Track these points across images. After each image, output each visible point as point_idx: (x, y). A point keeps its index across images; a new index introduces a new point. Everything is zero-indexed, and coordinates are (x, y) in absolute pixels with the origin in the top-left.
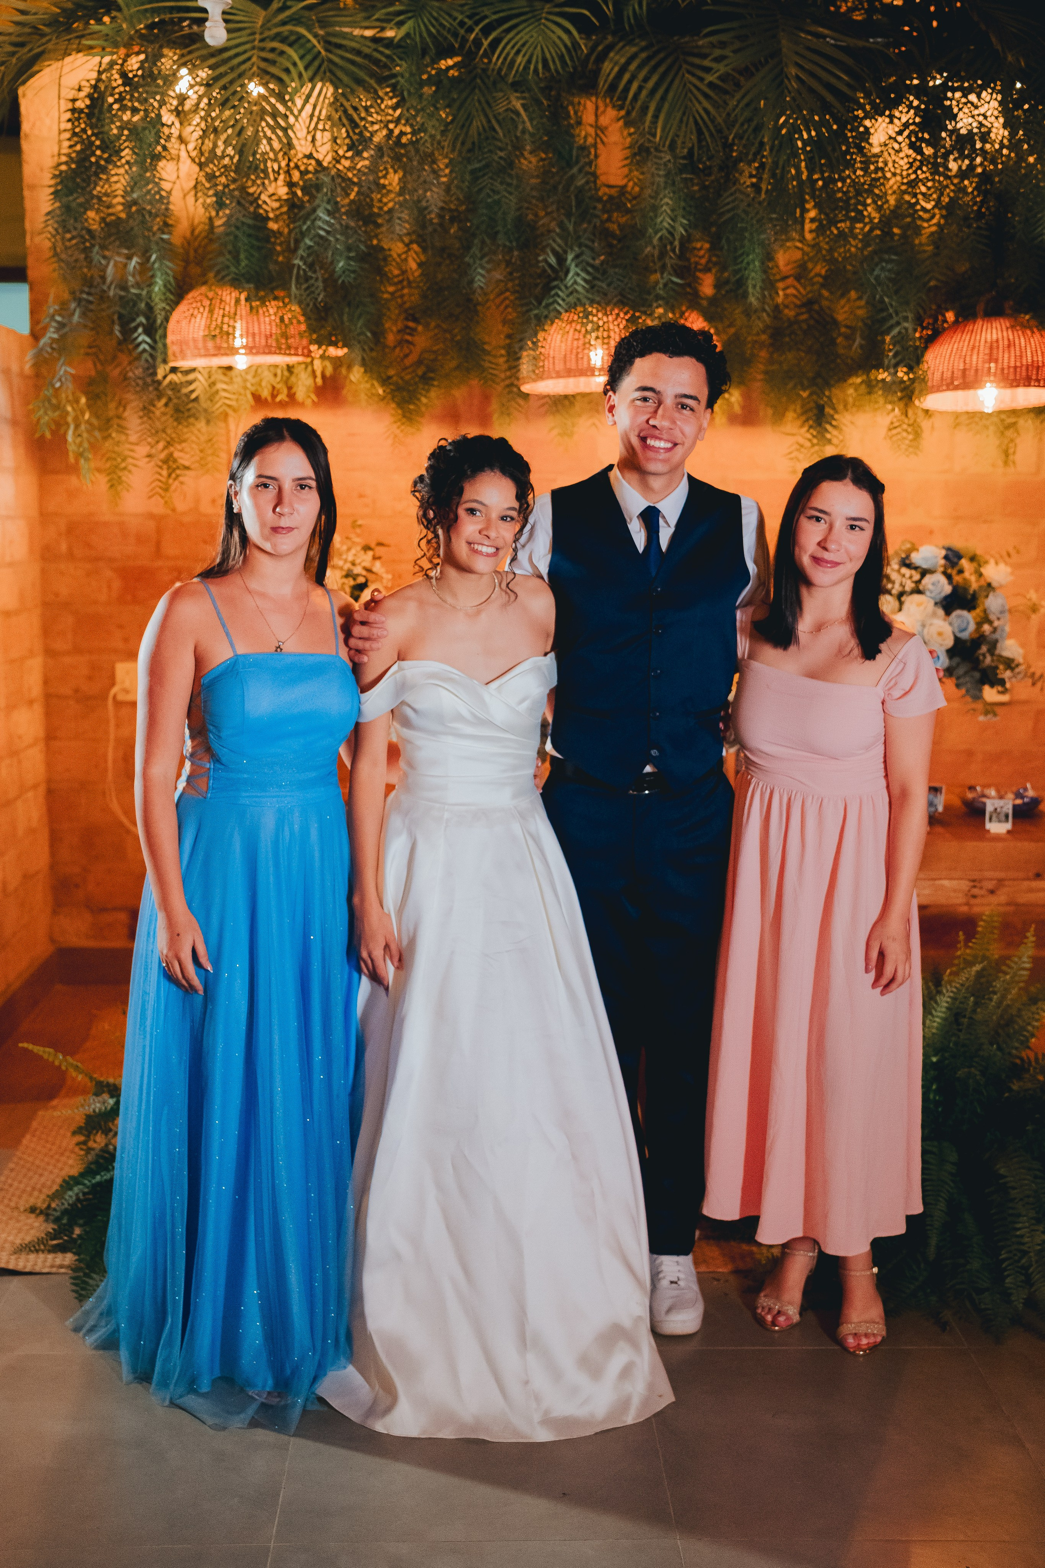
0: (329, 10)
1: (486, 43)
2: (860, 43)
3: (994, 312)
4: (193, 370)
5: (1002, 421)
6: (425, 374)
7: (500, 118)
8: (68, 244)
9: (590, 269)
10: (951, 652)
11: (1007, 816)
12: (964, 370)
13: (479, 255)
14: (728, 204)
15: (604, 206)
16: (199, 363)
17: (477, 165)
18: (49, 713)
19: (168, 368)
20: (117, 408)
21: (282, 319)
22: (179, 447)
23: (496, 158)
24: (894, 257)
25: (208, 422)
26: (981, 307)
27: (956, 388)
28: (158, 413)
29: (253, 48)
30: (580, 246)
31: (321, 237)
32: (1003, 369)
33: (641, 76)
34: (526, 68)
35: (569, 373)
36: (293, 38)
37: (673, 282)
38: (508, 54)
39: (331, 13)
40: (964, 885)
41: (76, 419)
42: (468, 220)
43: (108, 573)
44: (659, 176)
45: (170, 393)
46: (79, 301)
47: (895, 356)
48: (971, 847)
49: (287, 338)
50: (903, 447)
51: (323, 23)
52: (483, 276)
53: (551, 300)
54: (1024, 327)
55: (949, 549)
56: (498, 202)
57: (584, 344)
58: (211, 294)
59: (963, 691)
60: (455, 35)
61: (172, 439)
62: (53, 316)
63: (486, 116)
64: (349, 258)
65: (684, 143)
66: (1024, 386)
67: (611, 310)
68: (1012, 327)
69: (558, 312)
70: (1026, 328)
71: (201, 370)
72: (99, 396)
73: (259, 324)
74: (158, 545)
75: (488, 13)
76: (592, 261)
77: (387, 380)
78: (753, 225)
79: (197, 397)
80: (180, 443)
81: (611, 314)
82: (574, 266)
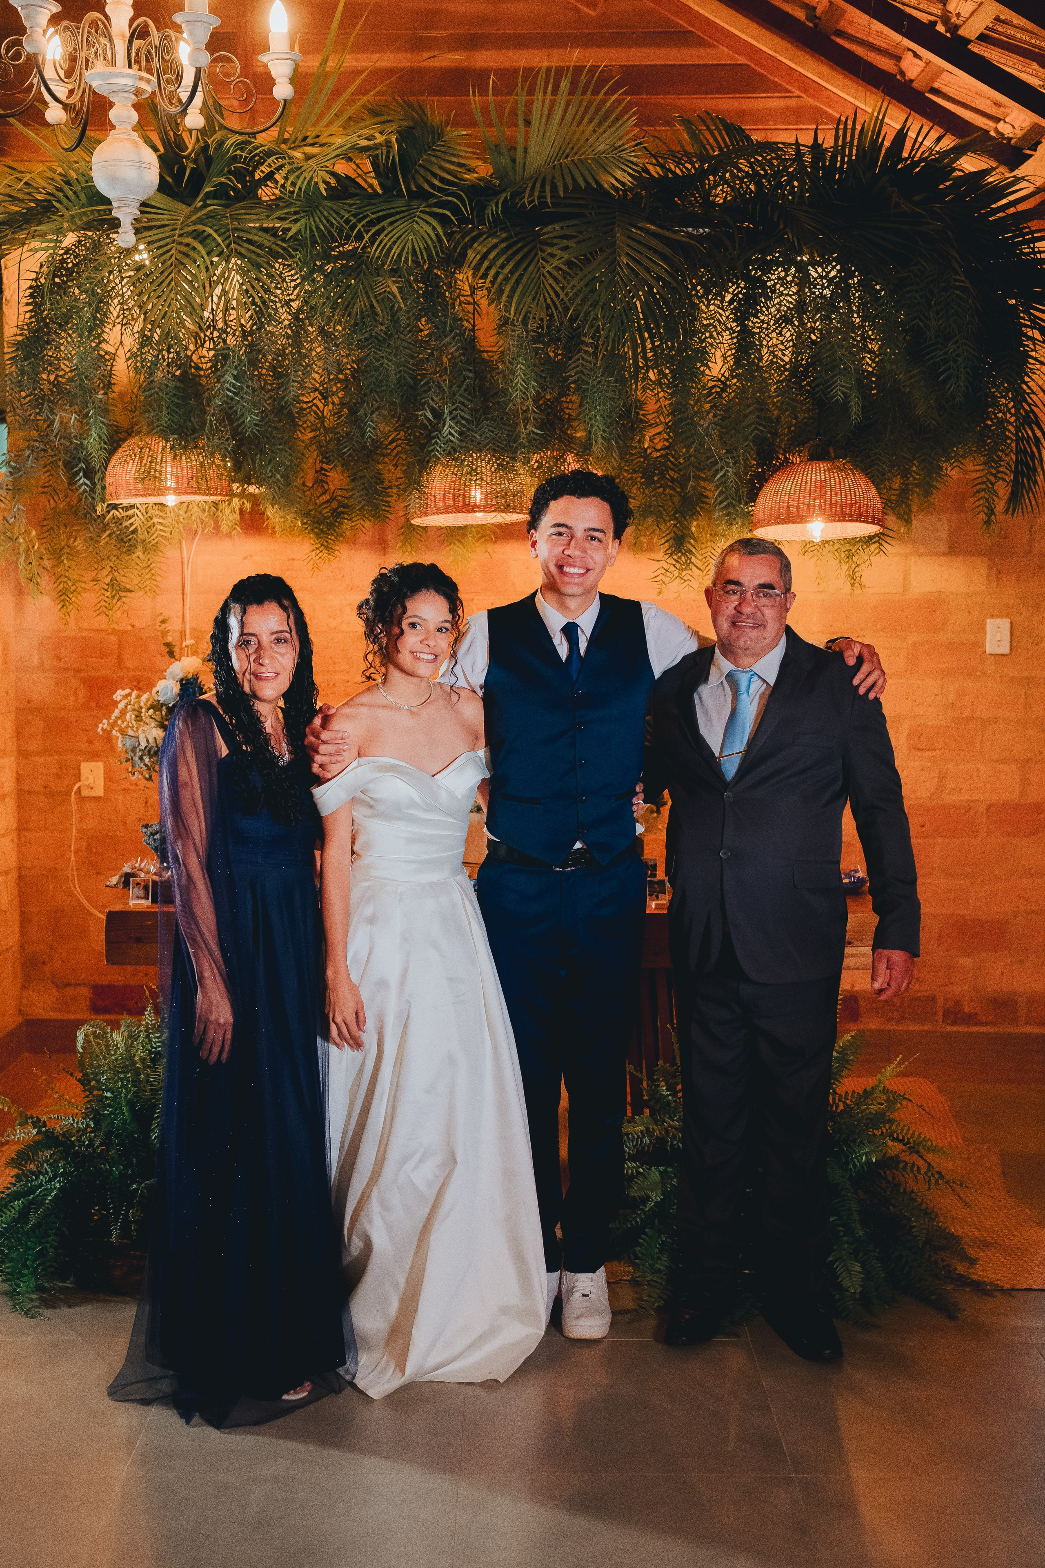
0: (242, 208)
1: (367, 237)
3: (816, 456)
4: (132, 506)
6: (337, 508)
7: (380, 298)
9: (464, 422)
12: (788, 507)
13: (370, 410)
14: (575, 368)
16: (137, 501)
17: (363, 337)
18: (21, 807)
19: (105, 506)
20: (68, 539)
21: (202, 464)
22: (122, 573)
23: (377, 330)
25: (145, 550)
26: (805, 452)
27: (783, 522)
28: (102, 543)
29: (174, 241)
30: (455, 403)
31: (228, 396)
32: (820, 506)
33: (499, 263)
34: (400, 256)
35: (447, 510)
36: (205, 234)
37: (533, 432)
39: (240, 212)
41: (27, 549)
43: (77, 683)
44: (514, 345)
45: (112, 525)
46: (33, 449)
47: (720, 495)
49: (207, 481)
52: (374, 428)
53: (432, 448)
54: (839, 470)
56: (380, 367)
57: (460, 486)
58: (142, 444)
61: (116, 565)
63: (369, 296)
64: (253, 413)
65: (534, 318)
66: (839, 520)
67: (485, 456)
68: (829, 470)
69: (439, 459)
70: (841, 470)
71: (139, 506)
72: (52, 528)
73: (182, 468)
74: (120, 656)
75: (368, 213)
76: (467, 416)
77: (307, 514)
78: (594, 386)
79: (136, 529)
80: (122, 569)
81: (484, 459)
82: (448, 421)
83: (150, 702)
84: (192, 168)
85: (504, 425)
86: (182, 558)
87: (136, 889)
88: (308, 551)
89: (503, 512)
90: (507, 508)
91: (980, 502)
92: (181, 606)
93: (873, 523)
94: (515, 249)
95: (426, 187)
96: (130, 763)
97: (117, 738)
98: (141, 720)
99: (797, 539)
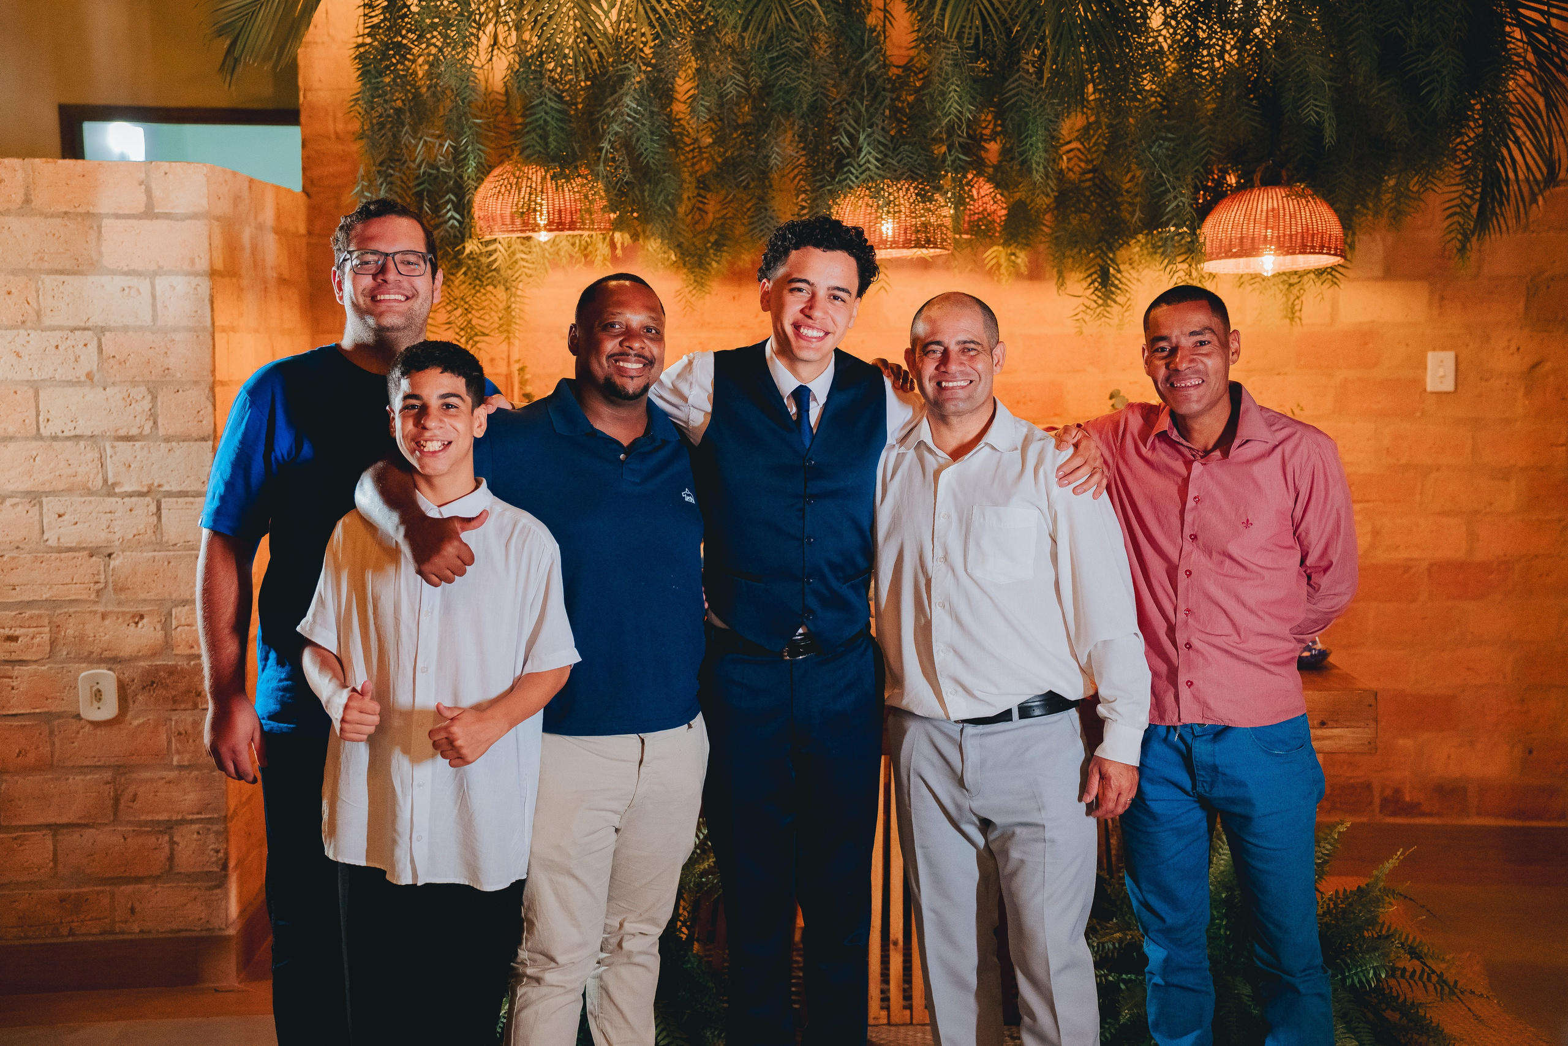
3: (1271, 181)
4: (495, 240)
5: (1284, 282)
6: (716, 240)
7: (797, 12)
8: (375, 121)
9: (881, 148)
12: (1242, 238)
13: (775, 134)
14: (1014, 89)
15: (893, 84)
17: (775, 54)
21: (586, 197)
22: (478, 315)
23: (793, 48)
24: (1170, 135)
25: (507, 289)
26: (1258, 176)
27: (1236, 255)
28: (457, 282)
30: (871, 126)
31: (626, 121)
32: (1278, 237)
37: (960, 159)
42: (763, 100)
44: (947, 65)
45: (470, 262)
46: (386, 178)
49: (590, 214)
52: (779, 155)
53: (844, 176)
54: (1300, 196)
56: (795, 88)
57: (877, 218)
58: (516, 172)
61: (470, 306)
62: (362, 192)
64: (652, 140)
65: (970, 34)
66: (1300, 253)
67: (902, 186)
68: (1287, 196)
69: (851, 188)
70: (1301, 196)
71: (502, 241)
76: (883, 140)
77: (680, 246)
78: (1035, 110)
79: (497, 267)
80: (477, 310)
81: (901, 189)
82: (865, 145)
85: (922, 149)
88: (679, 287)
89: (923, 247)
90: (929, 243)
91: (1454, 227)
93: (1335, 255)
99: (1241, 272)
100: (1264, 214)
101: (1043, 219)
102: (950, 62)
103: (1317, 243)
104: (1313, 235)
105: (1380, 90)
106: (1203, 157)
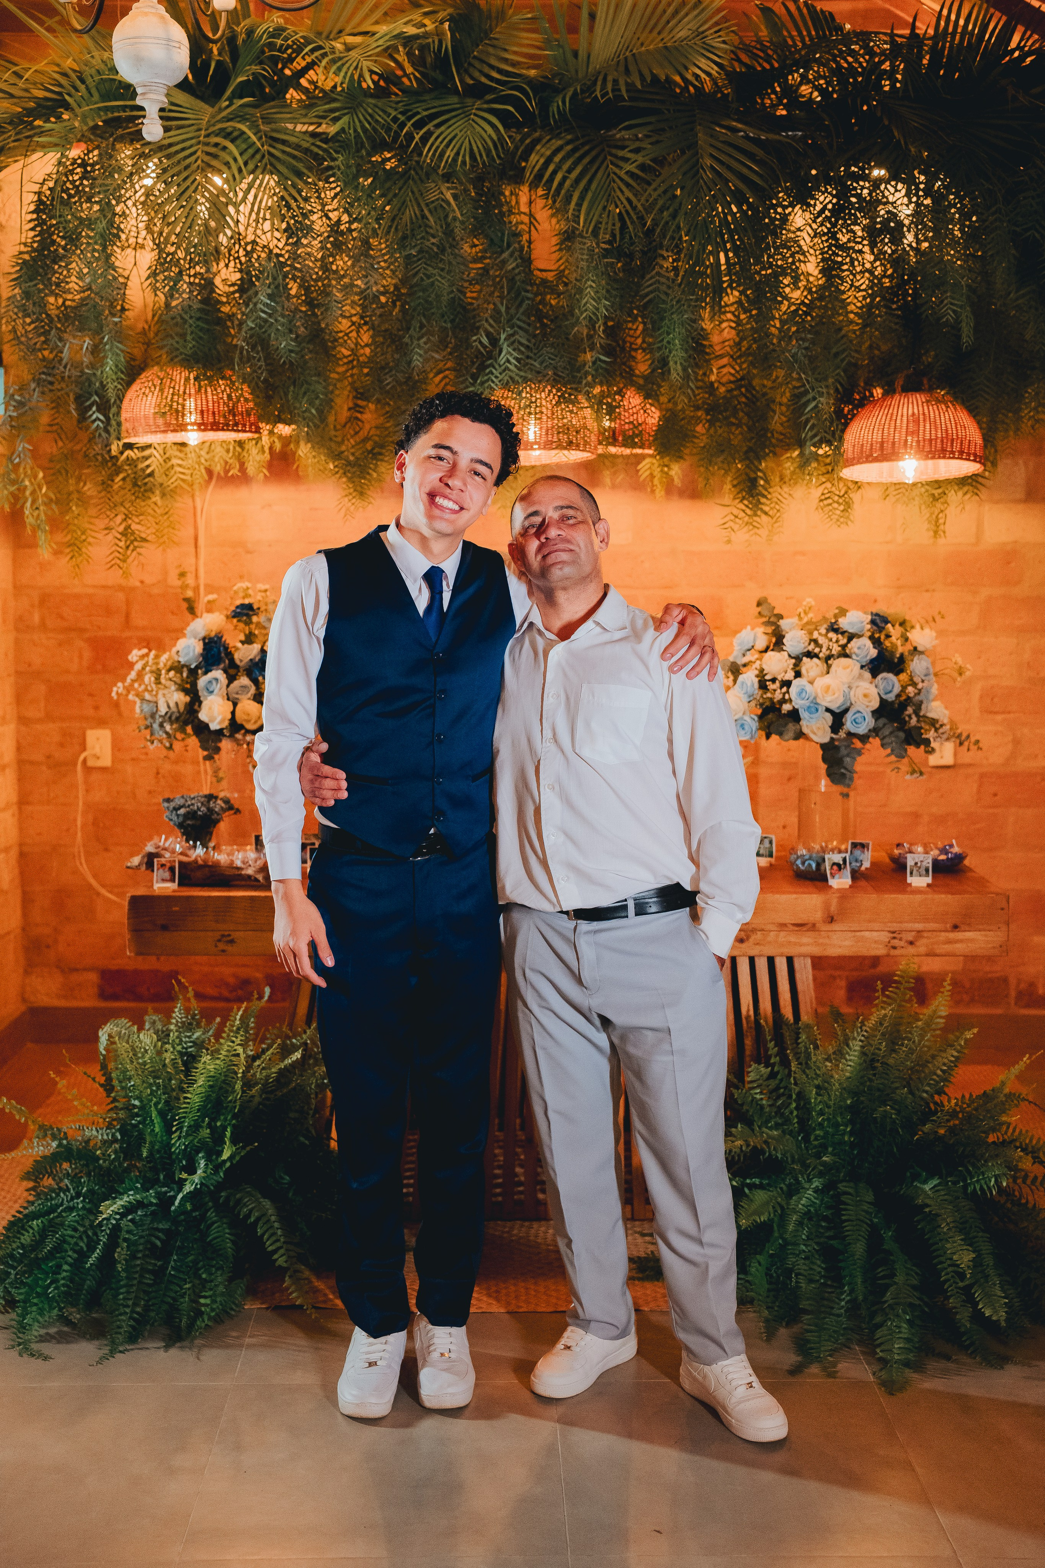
0: (273, 107)
1: (417, 137)
2: (772, 136)
3: (912, 387)
4: (149, 446)
5: (927, 491)
6: (373, 449)
7: (431, 206)
8: (28, 327)
9: (522, 349)
10: (877, 714)
11: (927, 870)
12: (882, 443)
13: (416, 335)
14: (651, 285)
15: (538, 289)
16: (154, 440)
17: (411, 252)
18: (21, 779)
19: (121, 444)
20: (77, 483)
21: (229, 397)
22: (137, 520)
23: (428, 243)
24: (809, 336)
25: (163, 495)
26: (899, 383)
27: (876, 460)
28: (116, 487)
29: (199, 143)
30: (512, 327)
31: (260, 318)
32: (918, 442)
33: (565, 167)
34: (455, 160)
36: (235, 134)
37: (601, 360)
38: (438, 147)
39: (270, 111)
40: (884, 936)
41: (33, 492)
42: (406, 303)
43: (81, 644)
44: (582, 260)
45: (127, 468)
46: (39, 382)
47: (811, 429)
48: (892, 900)
49: (234, 415)
50: (835, 517)
51: (266, 120)
52: (421, 356)
53: (485, 378)
54: (938, 401)
55: (877, 615)
56: (431, 286)
58: (161, 374)
59: (889, 751)
60: (388, 130)
61: (130, 512)
62: (13, 395)
63: (419, 205)
64: (291, 339)
65: (605, 229)
66: (939, 458)
67: (545, 387)
68: (927, 402)
69: (493, 390)
70: (940, 402)
71: (156, 446)
72: (59, 472)
73: (207, 402)
74: (127, 616)
75: (419, 110)
76: (524, 341)
77: (339, 456)
78: (672, 306)
79: (153, 472)
80: (137, 516)
81: (544, 391)
82: (505, 346)
83: (169, 663)
84: (218, 62)
85: (565, 352)
86: (195, 508)
87: (161, 871)
88: (337, 497)
89: (565, 448)
90: (570, 445)
92: (193, 560)
93: (974, 461)
94: (581, 152)
95: (484, 80)
96: (148, 731)
97: (135, 703)
98: (160, 683)
99: (884, 480)
100: (905, 418)
101: (694, 431)
102: (585, 257)
103: (957, 447)
104: (953, 440)
105: (1017, 299)
106: (842, 360)
